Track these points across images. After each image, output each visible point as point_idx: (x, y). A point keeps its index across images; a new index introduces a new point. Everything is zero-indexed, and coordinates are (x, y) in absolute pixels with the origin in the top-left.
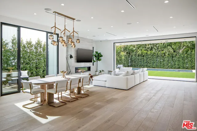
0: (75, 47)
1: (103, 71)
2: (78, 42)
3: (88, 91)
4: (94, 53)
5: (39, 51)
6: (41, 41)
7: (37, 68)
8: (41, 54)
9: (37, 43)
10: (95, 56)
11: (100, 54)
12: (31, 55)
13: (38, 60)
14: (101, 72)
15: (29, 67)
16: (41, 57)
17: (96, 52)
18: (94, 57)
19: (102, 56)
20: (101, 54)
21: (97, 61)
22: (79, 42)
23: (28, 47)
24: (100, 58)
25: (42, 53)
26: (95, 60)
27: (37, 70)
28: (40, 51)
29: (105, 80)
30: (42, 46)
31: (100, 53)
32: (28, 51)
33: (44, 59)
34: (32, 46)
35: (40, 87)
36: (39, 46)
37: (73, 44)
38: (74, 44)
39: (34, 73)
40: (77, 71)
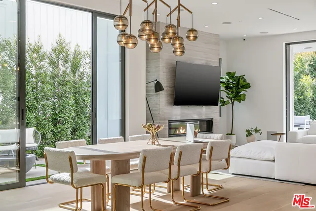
0: (183, 52)
1: (256, 131)
2: (192, 38)
3: (221, 187)
4: (225, 78)
5: (61, 72)
6: (67, 41)
7: (55, 122)
8: (69, 81)
9: (54, 50)
10: (227, 87)
11: (241, 81)
12: (39, 84)
13: (60, 97)
14: (249, 133)
15: (36, 117)
16: (68, 90)
17: (228, 74)
18: (223, 88)
19: (248, 86)
20: (245, 81)
21: (233, 103)
22: (195, 38)
23: (32, 61)
24: (243, 92)
25: (70, 78)
26: (226, 99)
27: (57, 129)
28: (64, 72)
29: (272, 158)
30: (70, 57)
31: (242, 77)
32: (31, 71)
33: (75, 96)
34: (42, 58)
35: (89, 169)
36: (61, 56)
37: (177, 42)
38: (181, 44)
39: (49, 135)
40: (173, 131)
